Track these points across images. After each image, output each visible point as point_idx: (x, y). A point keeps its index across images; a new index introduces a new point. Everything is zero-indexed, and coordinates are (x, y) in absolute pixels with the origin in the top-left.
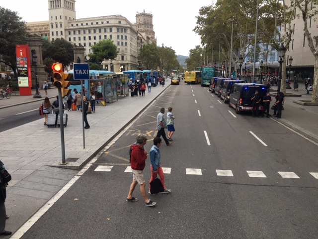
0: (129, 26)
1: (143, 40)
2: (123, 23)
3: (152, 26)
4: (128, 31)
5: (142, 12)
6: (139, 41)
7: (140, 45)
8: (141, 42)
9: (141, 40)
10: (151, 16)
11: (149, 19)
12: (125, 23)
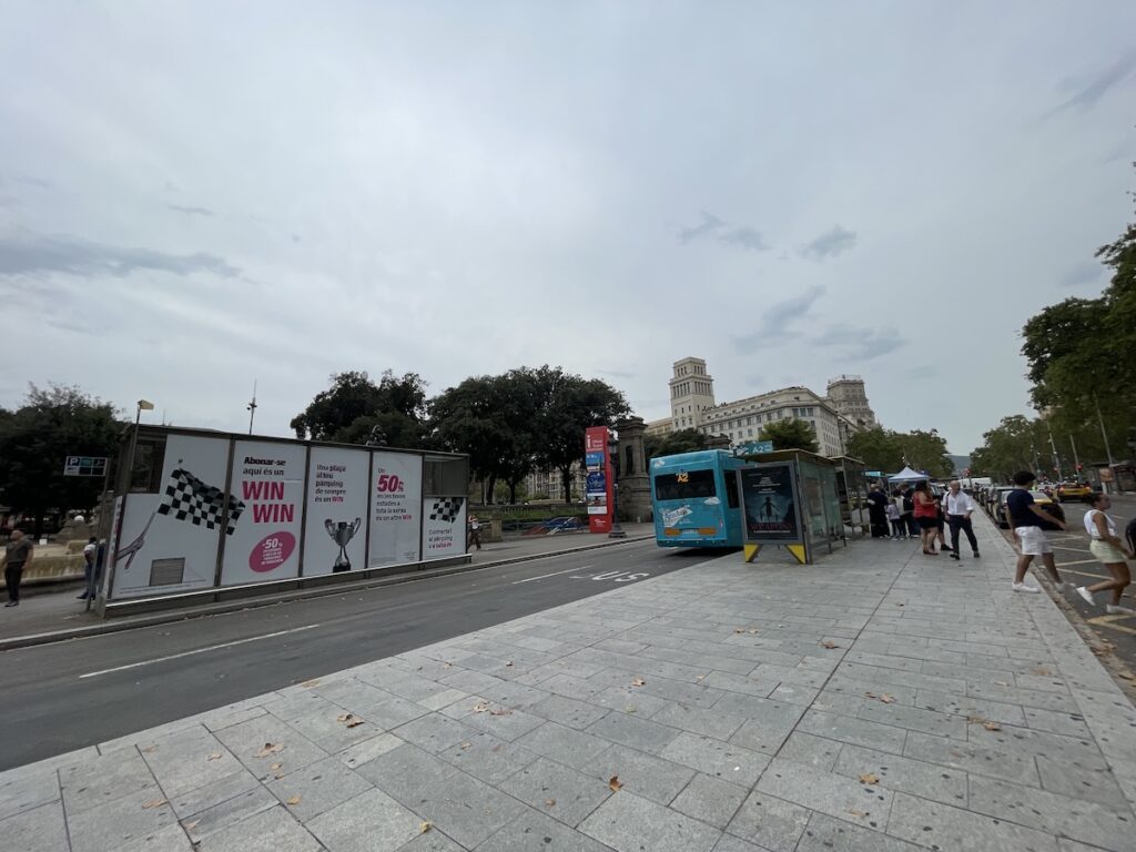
0: (817, 402)
1: (850, 427)
2: (805, 399)
3: (865, 401)
4: (817, 411)
5: (840, 379)
6: (844, 430)
7: (844, 435)
8: (847, 431)
9: (847, 427)
10: (861, 383)
11: (858, 389)
12: (809, 398)
